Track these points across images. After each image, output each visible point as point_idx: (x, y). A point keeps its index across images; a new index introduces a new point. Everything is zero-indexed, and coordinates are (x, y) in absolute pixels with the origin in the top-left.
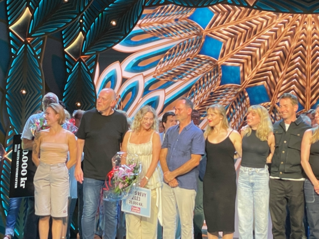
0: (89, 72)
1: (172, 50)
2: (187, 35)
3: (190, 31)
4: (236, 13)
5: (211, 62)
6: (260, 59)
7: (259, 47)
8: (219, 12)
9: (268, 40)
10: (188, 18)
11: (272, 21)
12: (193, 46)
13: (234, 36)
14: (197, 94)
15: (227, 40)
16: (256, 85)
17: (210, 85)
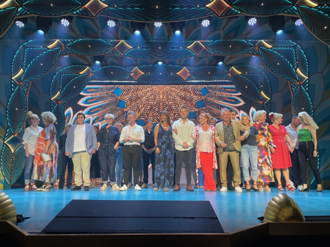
0: (62, 109)
1: (105, 106)
2: (111, 99)
3: (112, 98)
4: (132, 91)
5: (121, 110)
6: (142, 109)
7: (141, 104)
8: (125, 90)
9: (145, 101)
10: (112, 93)
11: (146, 94)
12: (114, 104)
13: (131, 100)
14: (115, 123)
15: (128, 101)
16: (140, 120)
17: (121, 120)
